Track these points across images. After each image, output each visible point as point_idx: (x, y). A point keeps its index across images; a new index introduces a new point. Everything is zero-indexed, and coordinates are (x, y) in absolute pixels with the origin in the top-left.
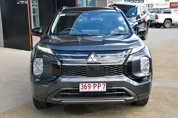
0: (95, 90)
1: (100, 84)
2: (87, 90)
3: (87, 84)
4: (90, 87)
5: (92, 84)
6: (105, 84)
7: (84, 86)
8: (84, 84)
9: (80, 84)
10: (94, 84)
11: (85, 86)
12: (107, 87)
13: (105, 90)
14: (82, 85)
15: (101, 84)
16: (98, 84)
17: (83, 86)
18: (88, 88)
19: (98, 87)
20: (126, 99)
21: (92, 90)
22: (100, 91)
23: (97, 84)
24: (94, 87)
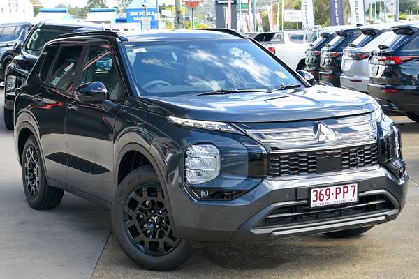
0: (338, 200)
1: (347, 187)
2: (324, 203)
3: (325, 189)
4: (329, 195)
5: (333, 189)
6: (356, 185)
7: (318, 195)
8: (319, 190)
9: (312, 190)
10: (337, 188)
11: (320, 194)
12: (358, 192)
13: (355, 199)
14: (315, 193)
15: (349, 186)
16: (344, 187)
17: (316, 195)
18: (326, 197)
19: (344, 193)
20: (389, 215)
21: (332, 201)
22: (347, 201)
23: (342, 187)
24: (337, 194)
